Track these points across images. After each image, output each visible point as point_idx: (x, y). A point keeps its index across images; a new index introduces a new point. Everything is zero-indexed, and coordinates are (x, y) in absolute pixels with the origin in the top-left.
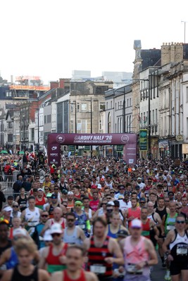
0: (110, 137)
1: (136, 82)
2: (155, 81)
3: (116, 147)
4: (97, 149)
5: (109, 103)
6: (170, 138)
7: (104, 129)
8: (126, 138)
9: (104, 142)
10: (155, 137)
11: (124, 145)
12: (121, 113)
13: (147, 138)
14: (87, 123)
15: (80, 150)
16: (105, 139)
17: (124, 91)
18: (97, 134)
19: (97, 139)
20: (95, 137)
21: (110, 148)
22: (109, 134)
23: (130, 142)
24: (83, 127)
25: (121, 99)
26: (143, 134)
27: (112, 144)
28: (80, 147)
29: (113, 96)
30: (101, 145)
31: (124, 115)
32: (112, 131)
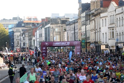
0: (69, 43)
1: (80, 18)
2: (88, 17)
3: (71, 47)
4: (63, 48)
5: (68, 28)
6: (96, 42)
7: (66, 39)
8: (76, 43)
10: (89, 42)
11: (75, 46)
12: (73, 32)
13: (85, 43)
14: (58, 37)
15: (56, 49)
16: (66, 44)
17: (74, 22)
18: (63, 42)
19: (63, 44)
20: (62, 43)
21: (69, 48)
22: (68, 41)
23: (78, 45)
24: (57, 39)
25: (73, 26)
26: (84, 41)
27: (70, 46)
28: (55, 48)
29: (70, 24)
30: (65, 46)
31: (75, 33)
32: (69, 40)
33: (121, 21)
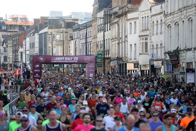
0: (77, 58)
1: (95, 19)
2: (108, 19)
3: (80, 65)
4: (67, 66)
5: (76, 34)
6: (119, 59)
7: (72, 53)
8: (88, 58)
9: (72, 61)
10: (108, 58)
11: (86, 63)
12: (84, 41)
13: (102, 59)
14: (60, 48)
15: (55, 67)
16: (73, 60)
17: (86, 26)
18: (67, 56)
19: (68, 59)
20: (66, 58)
21: (76, 66)
22: (75, 56)
23: (91, 62)
24: (57, 51)
25: (84, 31)
26: (100, 56)
27: (78, 63)
28: (55, 65)
29: (79, 29)
30: (70, 63)
31: (86, 43)
32: (78, 54)
33: (159, 26)
